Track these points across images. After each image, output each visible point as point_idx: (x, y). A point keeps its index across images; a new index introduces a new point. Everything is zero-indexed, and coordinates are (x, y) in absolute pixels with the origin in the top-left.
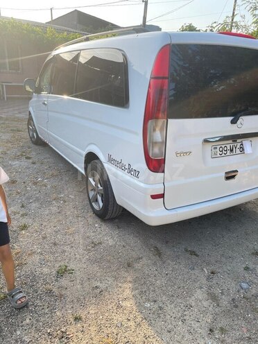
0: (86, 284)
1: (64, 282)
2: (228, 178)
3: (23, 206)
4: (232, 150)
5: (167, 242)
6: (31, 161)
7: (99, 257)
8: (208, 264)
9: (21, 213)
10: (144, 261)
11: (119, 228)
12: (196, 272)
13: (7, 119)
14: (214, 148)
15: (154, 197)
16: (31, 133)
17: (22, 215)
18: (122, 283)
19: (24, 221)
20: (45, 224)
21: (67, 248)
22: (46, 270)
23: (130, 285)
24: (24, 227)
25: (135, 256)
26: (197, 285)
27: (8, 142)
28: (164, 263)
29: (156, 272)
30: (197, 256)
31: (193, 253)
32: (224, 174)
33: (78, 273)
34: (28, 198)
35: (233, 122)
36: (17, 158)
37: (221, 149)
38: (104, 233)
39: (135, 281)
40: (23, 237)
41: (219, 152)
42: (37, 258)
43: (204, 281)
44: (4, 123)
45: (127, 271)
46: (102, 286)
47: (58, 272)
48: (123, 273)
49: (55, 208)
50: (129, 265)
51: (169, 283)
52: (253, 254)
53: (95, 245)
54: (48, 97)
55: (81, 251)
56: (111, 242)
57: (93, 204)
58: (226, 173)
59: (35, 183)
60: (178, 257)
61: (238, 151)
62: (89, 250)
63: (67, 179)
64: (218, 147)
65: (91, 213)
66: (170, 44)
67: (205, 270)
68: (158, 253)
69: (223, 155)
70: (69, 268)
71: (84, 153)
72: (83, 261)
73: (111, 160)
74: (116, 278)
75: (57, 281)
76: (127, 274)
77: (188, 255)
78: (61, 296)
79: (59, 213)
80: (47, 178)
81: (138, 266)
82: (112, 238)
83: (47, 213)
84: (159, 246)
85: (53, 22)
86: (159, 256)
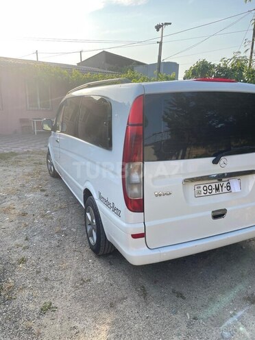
0: (65, 323)
1: (45, 320)
2: (215, 217)
3: (27, 239)
4: (217, 189)
5: (155, 282)
6: (44, 193)
7: (85, 295)
8: (192, 309)
9: (24, 246)
10: (129, 302)
11: (111, 264)
12: (178, 317)
13: (32, 153)
14: (197, 188)
15: (135, 236)
16: (49, 166)
17: (24, 248)
18: (100, 325)
19: (25, 254)
20: (42, 257)
21: (56, 284)
22: (31, 306)
23: (108, 327)
24: (23, 261)
25: (120, 296)
26: (175, 331)
27: (29, 174)
28: (147, 304)
29: (137, 315)
30: (184, 298)
31: (180, 295)
32: (210, 213)
33: (60, 311)
34: (33, 231)
35: (215, 162)
36: (32, 190)
37: (205, 188)
38: (96, 269)
39: (113, 323)
40: (19, 271)
41: (203, 191)
42: (26, 293)
43: (184, 327)
44: (29, 157)
45: (108, 312)
46: (80, 326)
47: (42, 309)
48: (104, 314)
49: (56, 242)
50: (112, 306)
51: (148, 327)
52: (244, 299)
53: (84, 281)
54: (60, 136)
55: (69, 288)
56: (100, 279)
57: (90, 238)
58: (213, 212)
59: (43, 216)
60: (163, 299)
61: (225, 190)
62: (77, 287)
63: (74, 211)
64: (202, 186)
65: (88, 248)
66: (143, 95)
67: (188, 314)
68: (144, 293)
69: (208, 194)
70: (53, 305)
71: (83, 189)
72: (69, 298)
73: (101, 198)
74: (95, 319)
75: (38, 318)
76: (107, 315)
77: (174, 297)
78: (39, 334)
79: (58, 246)
80: (55, 211)
81: (120, 306)
82: (102, 275)
83: (46, 246)
84: (147, 285)
85: (82, 63)
86: (144, 297)
